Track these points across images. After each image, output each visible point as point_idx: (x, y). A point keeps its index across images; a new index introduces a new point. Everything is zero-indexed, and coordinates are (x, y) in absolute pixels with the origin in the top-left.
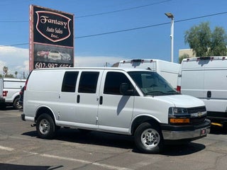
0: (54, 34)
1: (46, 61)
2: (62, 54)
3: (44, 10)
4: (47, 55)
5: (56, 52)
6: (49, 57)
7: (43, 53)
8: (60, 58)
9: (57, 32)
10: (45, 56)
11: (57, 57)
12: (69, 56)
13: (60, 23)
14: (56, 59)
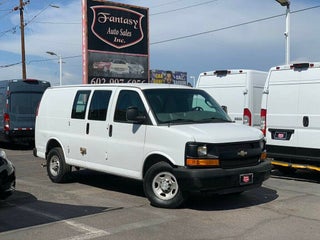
0: (119, 37)
1: (107, 75)
2: (131, 66)
3: (102, 3)
4: (108, 66)
5: (121, 62)
6: (111, 70)
7: (102, 64)
8: (128, 71)
9: (123, 34)
10: (105, 69)
11: (123, 69)
12: (141, 67)
13: (127, 22)
14: (121, 73)
